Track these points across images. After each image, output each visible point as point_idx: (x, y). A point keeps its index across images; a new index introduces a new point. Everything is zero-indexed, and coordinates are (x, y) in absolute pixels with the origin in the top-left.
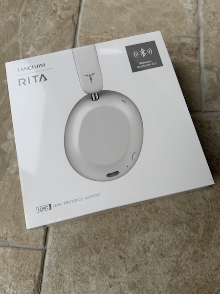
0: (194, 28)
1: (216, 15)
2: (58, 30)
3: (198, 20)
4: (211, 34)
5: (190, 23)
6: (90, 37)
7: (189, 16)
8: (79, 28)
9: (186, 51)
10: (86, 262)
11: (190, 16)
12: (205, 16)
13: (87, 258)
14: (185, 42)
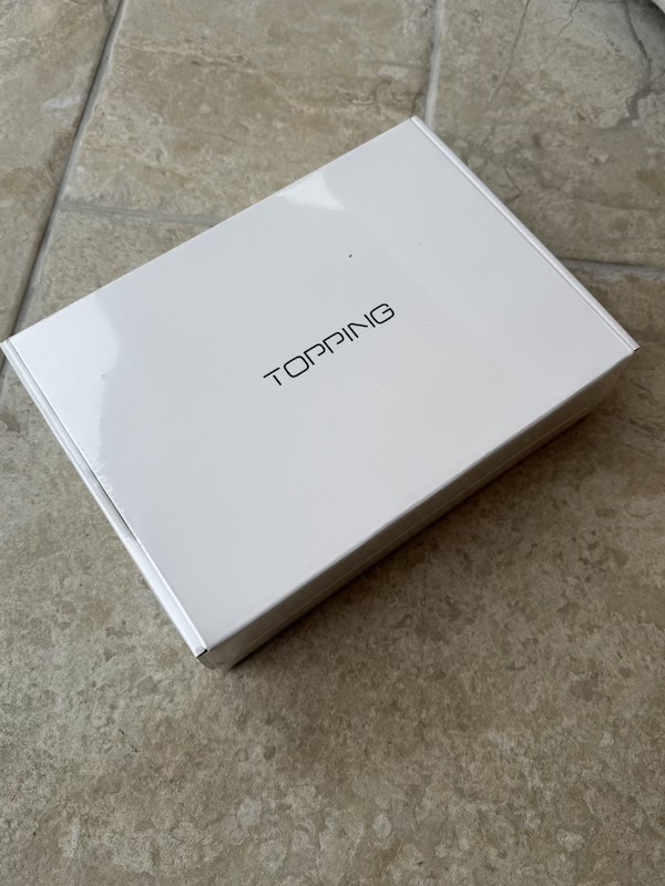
0: (420, 45)
1: (480, 19)
2: (63, 27)
3: (433, 28)
4: (459, 62)
5: (410, 32)
6: (145, 48)
7: (408, 17)
8: (120, 26)
9: (391, 97)
10: (50, 592)
11: (413, 18)
12: (450, 20)
13: (54, 582)
14: (390, 77)
